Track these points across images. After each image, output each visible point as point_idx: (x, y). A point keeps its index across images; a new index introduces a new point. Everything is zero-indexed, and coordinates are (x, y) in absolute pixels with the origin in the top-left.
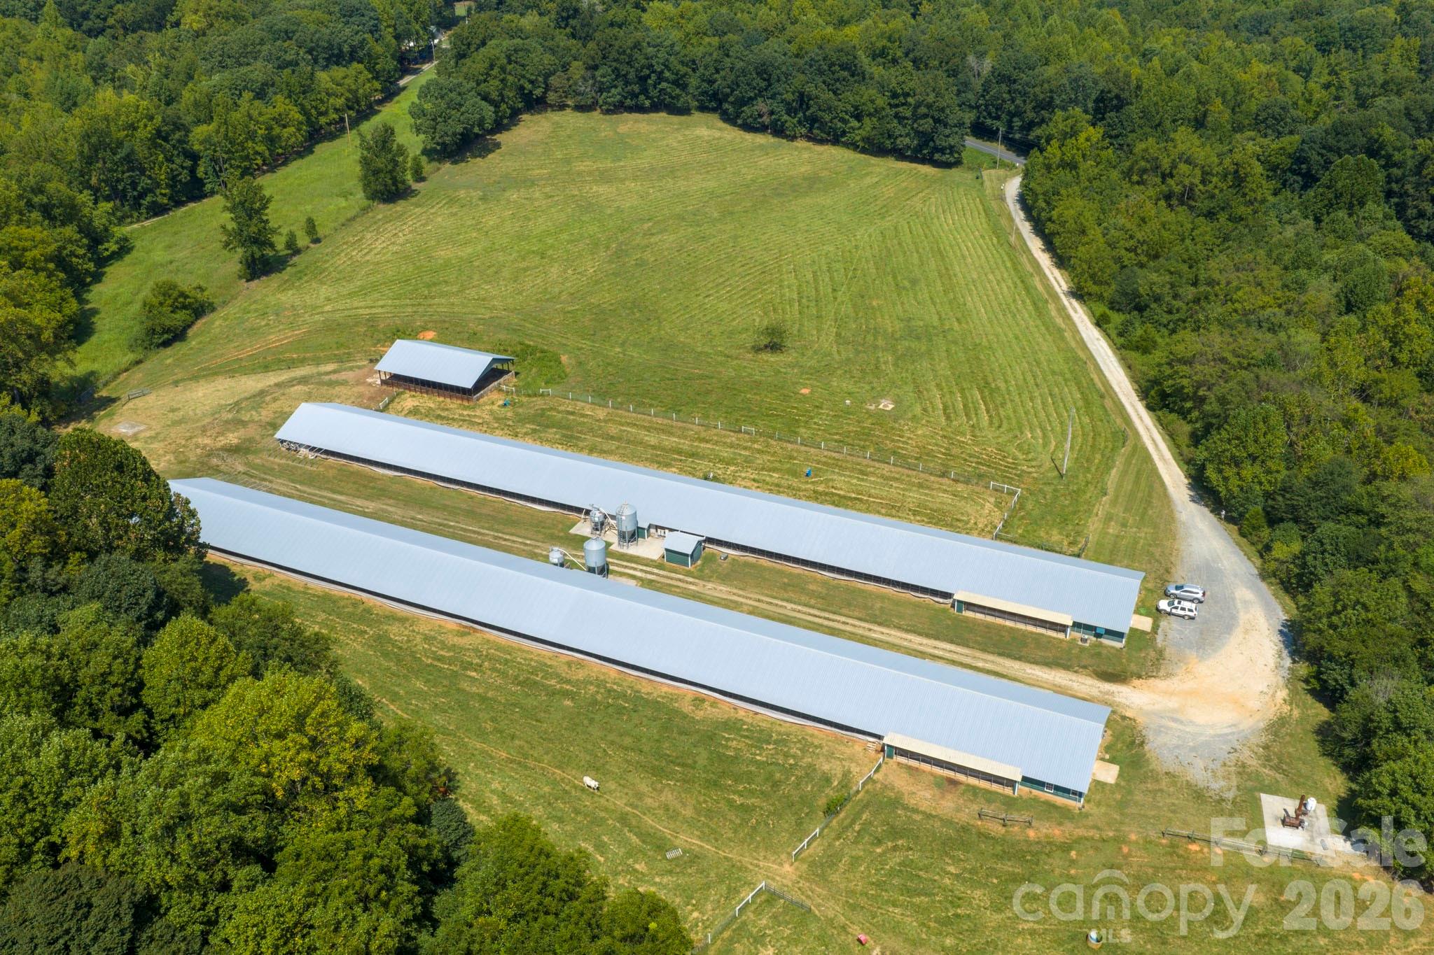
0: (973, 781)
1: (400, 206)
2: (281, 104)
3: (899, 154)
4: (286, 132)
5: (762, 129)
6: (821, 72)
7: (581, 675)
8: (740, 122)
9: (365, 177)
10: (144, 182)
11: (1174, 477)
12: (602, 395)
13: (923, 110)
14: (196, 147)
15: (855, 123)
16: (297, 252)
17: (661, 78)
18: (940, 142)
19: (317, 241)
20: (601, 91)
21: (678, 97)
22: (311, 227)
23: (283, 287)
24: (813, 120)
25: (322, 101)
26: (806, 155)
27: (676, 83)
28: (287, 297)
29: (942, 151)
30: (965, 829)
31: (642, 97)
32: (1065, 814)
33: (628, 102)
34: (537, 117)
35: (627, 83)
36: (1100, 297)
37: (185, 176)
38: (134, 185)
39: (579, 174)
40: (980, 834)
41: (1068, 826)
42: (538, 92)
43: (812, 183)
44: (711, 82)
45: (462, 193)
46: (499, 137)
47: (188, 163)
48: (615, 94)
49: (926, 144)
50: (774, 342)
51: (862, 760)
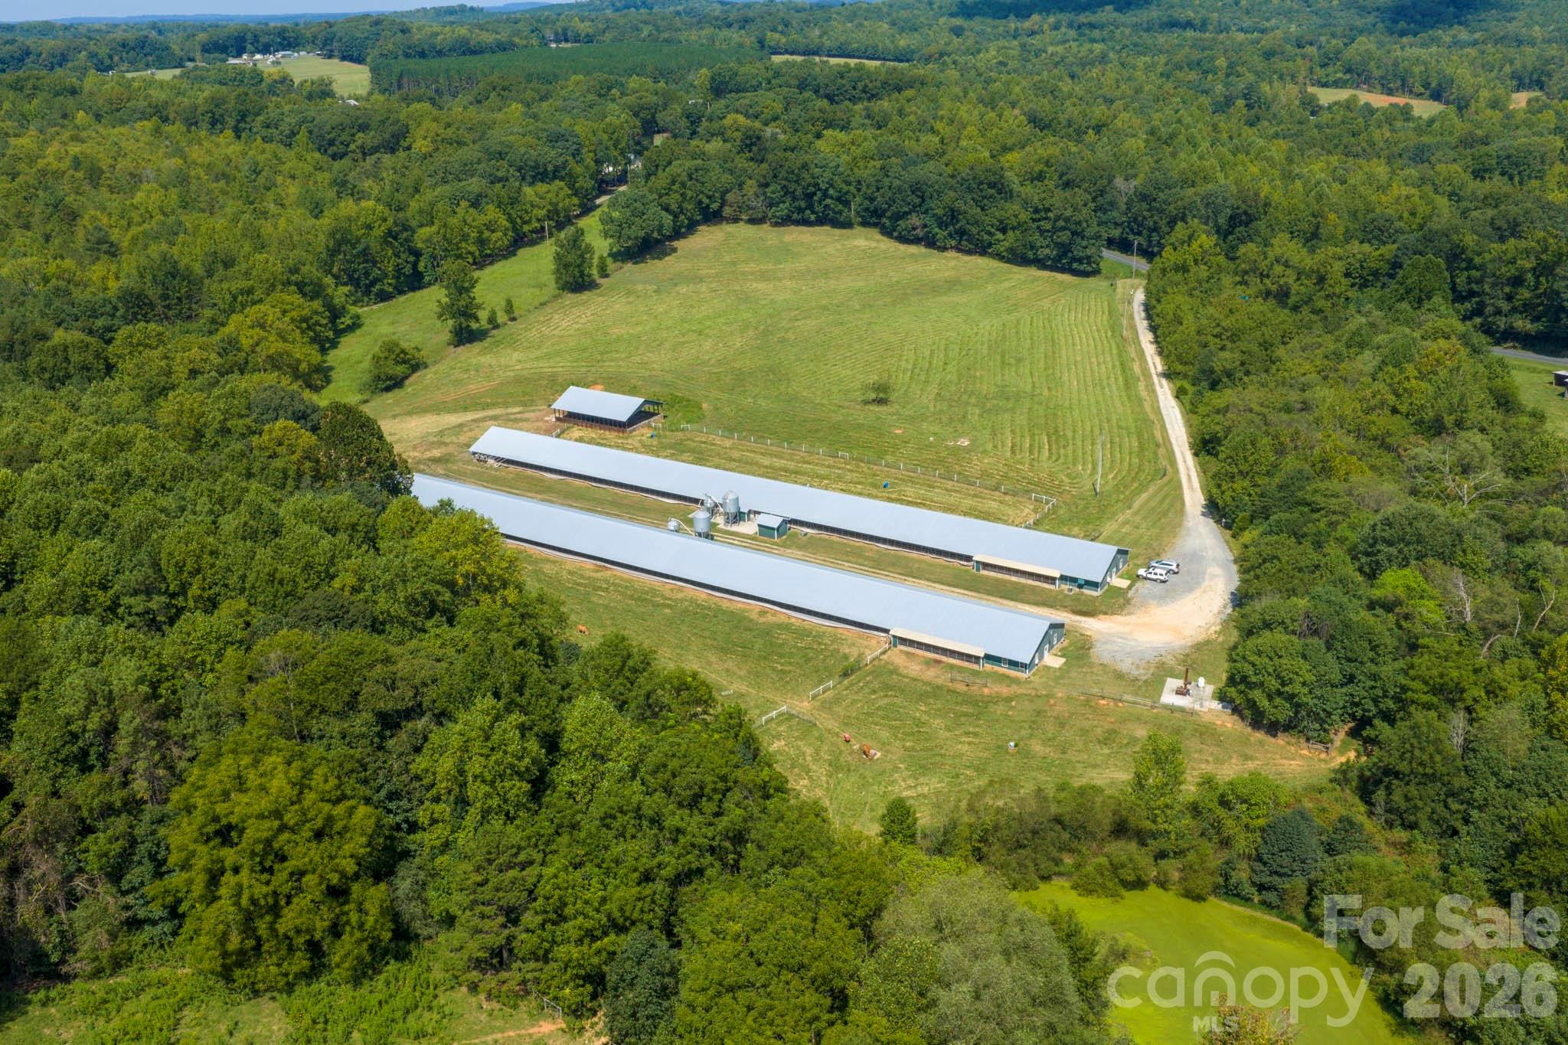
0: (952, 661)
1: (585, 296)
2: (492, 213)
3: (1040, 263)
4: (494, 236)
5: (916, 241)
6: (970, 190)
7: (680, 595)
8: (895, 234)
9: (558, 271)
10: (376, 273)
11: (1194, 497)
12: (730, 430)
13: (1061, 223)
14: (420, 245)
15: (1000, 236)
16: (497, 327)
17: (825, 195)
18: (1078, 253)
19: (513, 319)
20: (771, 206)
21: (840, 212)
22: (509, 308)
23: (482, 352)
24: (962, 233)
25: (527, 212)
26: (953, 263)
27: (839, 199)
28: (487, 359)
29: (1080, 261)
30: (938, 687)
31: (808, 212)
32: (1016, 681)
33: (795, 216)
34: (712, 228)
35: (794, 199)
36: (1186, 376)
37: (408, 270)
38: (367, 274)
39: (743, 273)
40: (949, 691)
41: (1014, 688)
42: (715, 206)
43: (952, 285)
44: (872, 200)
45: (640, 287)
46: (676, 244)
47: (412, 259)
48: (783, 209)
49: (1065, 254)
50: (881, 396)
51: (873, 648)
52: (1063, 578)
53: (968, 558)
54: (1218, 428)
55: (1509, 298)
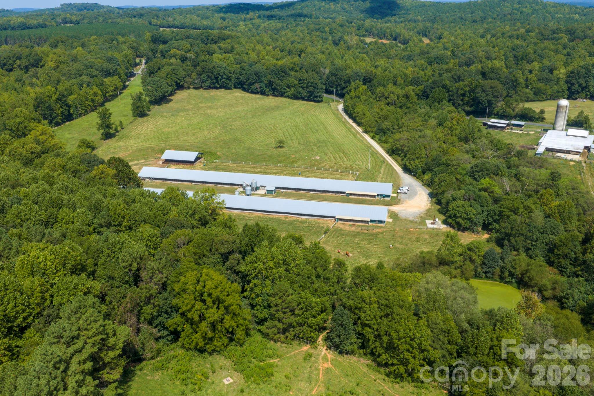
0: (359, 224)
1: (145, 118)
2: (95, 89)
3: (303, 99)
4: (97, 98)
5: (257, 93)
6: (276, 74)
7: (253, 216)
8: (250, 91)
9: (134, 110)
10: (54, 115)
11: (398, 169)
12: (234, 161)
13: (310, 84)
14: (70, 103)
15: (288, 90)
16: (118, 132)
17: (222, 78)
18: (316, 94)
19: (122, 129)
20: (203, 82)
21: (228, 84)
22: (121, 123)
23: (117, 141)
24: (274, 90)
25: (107, 88)
26: (273, 100)
27: (228, 79)
28: (121, 144)
29: (317, 97)
30: (358, 232)
31: (217, 84)
32: (381, 227)
33: (212, 86)
34: (182, 91)
35: (212, 79)
36: (372, 132)
37: (66, 113)
38: (51, 115)
39: (202, 107)
40: (362, 233)
41: (382, 229)
42: (182, 83)
43: (277, 108)
44: (238, 79)
45: (165, 114)
46: (171, 98)
47: (68, 108)
48: (208, 83)
49: (311, 95)
50: (281, 145)
51: (331, 223)
52: (378, 195)
53: (344, 193)
54: (399, 146)
55: (462, 100)
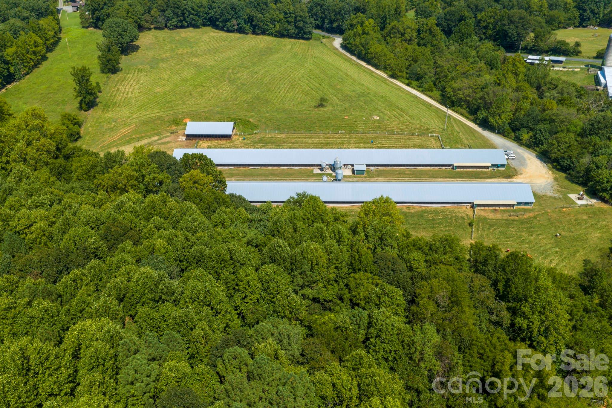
1: (120, 75)
2: (35, 37)
3: (290, 37)
4: (39, 48)
5: (235, 31)
6: (255, 7)
8: (225, 29)
13: (299, 18)
15: (272, 26)
16: (97, 97)
17: (190, 14)
18: (306, 30)
19: (100, 92)
20: (168, 20)
21: (197, 21)
23: (104, 112)
24: (254, 26)
25: (46, 34)
27: (196, 15)
28: (112, 115)
29: (306, 33)
30: (508, 220)
33: (179, 24)
34: (143, 34)
35: (178, 16)
36: (403, 77)
37: (5, 73)
39: (182, 54)
40: (513, 220)
42: (142, 23)
43: (270, 50)
45: (141, 67)
46: (137, 43)
47: (6, 66)
48: (174, 21)
49: (300, 32)
50: (322, 103)
51: (467, 210)
53: (449, 165)
54: (461, 96)
